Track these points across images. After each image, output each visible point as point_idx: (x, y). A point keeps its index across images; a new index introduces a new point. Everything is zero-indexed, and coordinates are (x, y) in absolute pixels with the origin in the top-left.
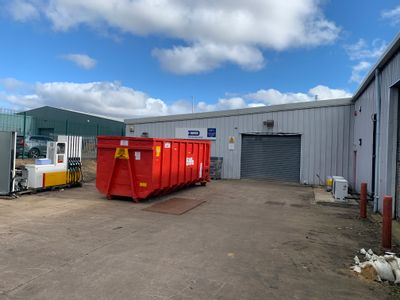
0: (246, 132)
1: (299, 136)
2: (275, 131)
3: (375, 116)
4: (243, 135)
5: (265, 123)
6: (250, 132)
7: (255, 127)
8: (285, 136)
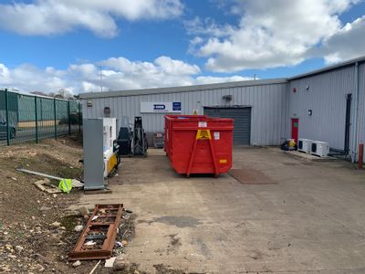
0: (207, 106)
1: (250, 108)
2: (232, 104)
3: (349, 96)
4: (205, 108)
5: (224, 98)
6: (211, 105)
7: (215, 101)
8: (239, 108)
